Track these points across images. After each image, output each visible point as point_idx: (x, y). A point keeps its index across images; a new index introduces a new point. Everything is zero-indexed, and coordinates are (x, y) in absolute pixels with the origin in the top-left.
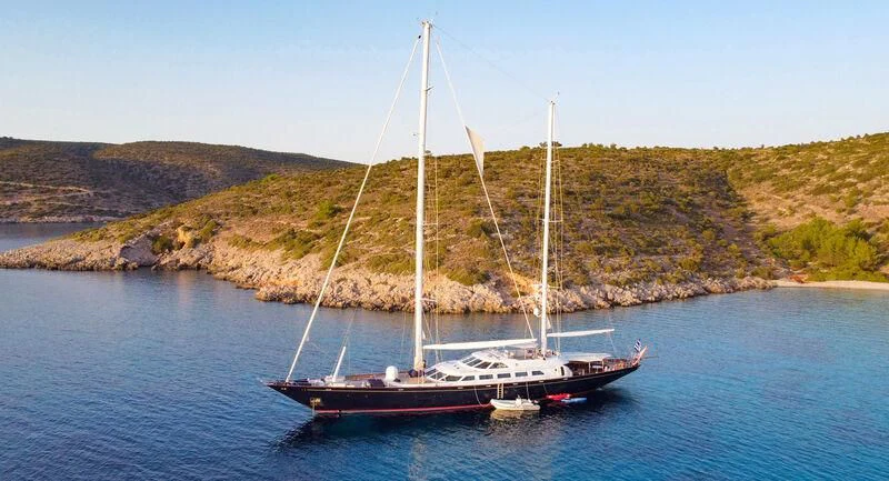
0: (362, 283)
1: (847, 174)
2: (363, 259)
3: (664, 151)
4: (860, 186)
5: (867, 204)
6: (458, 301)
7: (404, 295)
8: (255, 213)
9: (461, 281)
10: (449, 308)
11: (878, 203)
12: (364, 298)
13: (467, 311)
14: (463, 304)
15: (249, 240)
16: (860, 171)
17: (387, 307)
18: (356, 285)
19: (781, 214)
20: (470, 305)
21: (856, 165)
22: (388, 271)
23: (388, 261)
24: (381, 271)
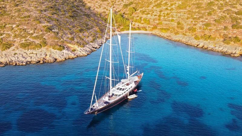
0: (24, 55)
2: (16, 44)
6: (61, 56)
7: (43, 57)
9: (58, 50)
12: (29, 59)
14: (64, 57)
18: (22, 55)
22: (31, 49)
23: (28, 45)
24: (28, 49)
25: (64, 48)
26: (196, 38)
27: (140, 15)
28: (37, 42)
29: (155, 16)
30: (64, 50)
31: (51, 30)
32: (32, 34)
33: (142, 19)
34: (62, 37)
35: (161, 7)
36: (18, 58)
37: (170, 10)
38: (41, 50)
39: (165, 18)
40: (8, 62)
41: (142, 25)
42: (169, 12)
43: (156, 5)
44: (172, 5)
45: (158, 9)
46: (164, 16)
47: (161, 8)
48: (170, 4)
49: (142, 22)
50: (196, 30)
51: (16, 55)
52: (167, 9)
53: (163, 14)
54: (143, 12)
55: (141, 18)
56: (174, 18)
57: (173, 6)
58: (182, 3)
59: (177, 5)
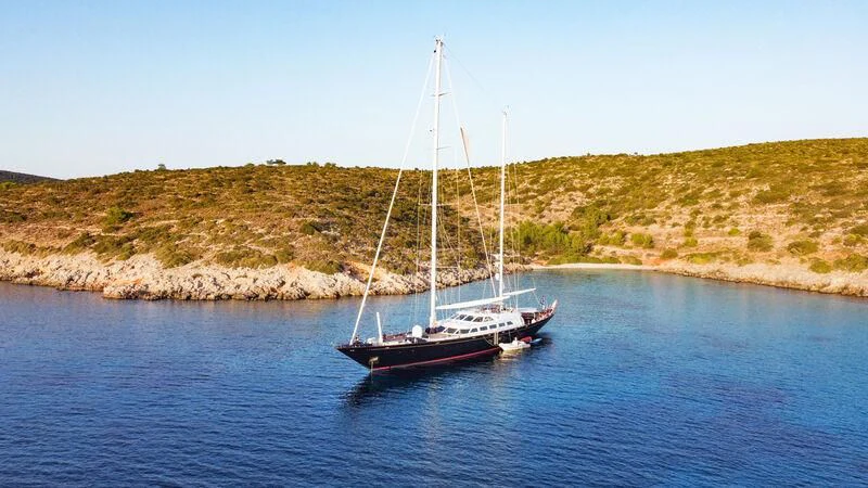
0: (221, 279)
1: (527, 190)
2: (207, 256)
3: (377, 170)
4: (540, 198)
5: (550, 211)
6: (327, 288)
7: (271, 285)
8: (24, 218)
9: (321, 271)
10: (322, 294)
11: (557, 210)
12: (230, 290)
13: (338, 296)
14: (333, 290)
15: (33, 246)
16: (535, 187)
17: (262, 296)
18: (215, 279)
19: (489, 219)
20: (339, 290)
21: (532, 183)
22: (244, 266)
23: (240, 257)
24: (236, 266)
25: (341, 268)
26: (818, 266)
27: (626, 227)
28: (268, 251)
29: (674, 225)
30: (341, 274)
31: (319, 230)
32: (261, 235)
33: (629, 236)
34: (345, 247)
35: (697, 203)
36: (200, 285)
37: (729, 208)
38: (271, 270)
39: (710, 229)
40: (169, 291)
41: (627, 252)
42: (723, 213)
43: (680, 201)
44: (735, 195)
45: (687, 210)
46: (706, 226)
47: (698, 206)
48: (727, 195)
49: (627, 244)
50: (820, 247)
51: (199, 279)
52: (717, 206)
53: (704, 219)
54: (635, 220)
55: (624, 235)
56: (739, 228)
57: (741, 199)
58: (772, 188)
59: (754, 194)
